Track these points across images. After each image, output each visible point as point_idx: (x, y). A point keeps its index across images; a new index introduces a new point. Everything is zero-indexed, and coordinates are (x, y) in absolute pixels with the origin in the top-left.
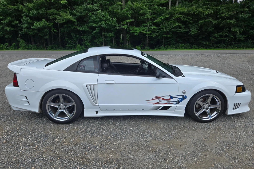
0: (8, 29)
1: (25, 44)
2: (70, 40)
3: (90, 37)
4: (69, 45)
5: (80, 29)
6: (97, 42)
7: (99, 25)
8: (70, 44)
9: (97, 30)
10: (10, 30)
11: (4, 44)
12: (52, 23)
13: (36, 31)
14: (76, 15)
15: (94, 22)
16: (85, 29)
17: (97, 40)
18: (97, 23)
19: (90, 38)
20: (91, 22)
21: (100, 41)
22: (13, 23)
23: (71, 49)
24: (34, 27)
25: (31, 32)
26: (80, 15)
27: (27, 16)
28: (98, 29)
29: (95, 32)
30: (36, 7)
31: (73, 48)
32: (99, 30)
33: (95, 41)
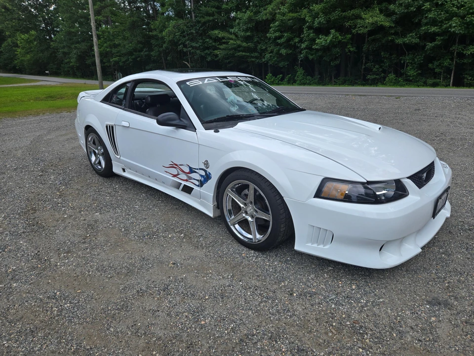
0: (283, 51)
1: (304, 75)
2: (377, 66)
3: (419, 58)
4: (373, 77)
5: (399, 41)
6: (434, 69)
7: (445, 28)
8: (374, 73)
9: (438, 41)
10: (287, 54)
11: (276, 77)
12: (349, 36)
13: (320, 53)
14: (393, 13)
15: (434, 22)
16: (409, 40)
17: (436, 63)
18: (439, 24)
19: (419, 61)
20: (426, 24)
21: (443, 67)
22: (292, 43)
23: (377, 83)
24: (317, 46)
25: (312, 55)
26: (403, 11)
27: (310, 28)
28: (442, 38)
29: (431, 44)
30: (326, 9)
31: (379, 83)
32: (442, 40)
33: (430, 65)
